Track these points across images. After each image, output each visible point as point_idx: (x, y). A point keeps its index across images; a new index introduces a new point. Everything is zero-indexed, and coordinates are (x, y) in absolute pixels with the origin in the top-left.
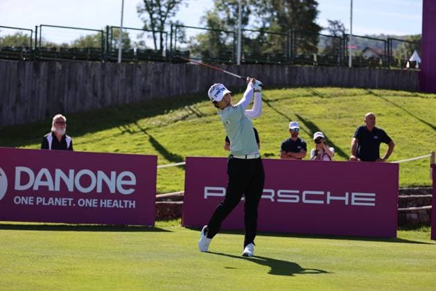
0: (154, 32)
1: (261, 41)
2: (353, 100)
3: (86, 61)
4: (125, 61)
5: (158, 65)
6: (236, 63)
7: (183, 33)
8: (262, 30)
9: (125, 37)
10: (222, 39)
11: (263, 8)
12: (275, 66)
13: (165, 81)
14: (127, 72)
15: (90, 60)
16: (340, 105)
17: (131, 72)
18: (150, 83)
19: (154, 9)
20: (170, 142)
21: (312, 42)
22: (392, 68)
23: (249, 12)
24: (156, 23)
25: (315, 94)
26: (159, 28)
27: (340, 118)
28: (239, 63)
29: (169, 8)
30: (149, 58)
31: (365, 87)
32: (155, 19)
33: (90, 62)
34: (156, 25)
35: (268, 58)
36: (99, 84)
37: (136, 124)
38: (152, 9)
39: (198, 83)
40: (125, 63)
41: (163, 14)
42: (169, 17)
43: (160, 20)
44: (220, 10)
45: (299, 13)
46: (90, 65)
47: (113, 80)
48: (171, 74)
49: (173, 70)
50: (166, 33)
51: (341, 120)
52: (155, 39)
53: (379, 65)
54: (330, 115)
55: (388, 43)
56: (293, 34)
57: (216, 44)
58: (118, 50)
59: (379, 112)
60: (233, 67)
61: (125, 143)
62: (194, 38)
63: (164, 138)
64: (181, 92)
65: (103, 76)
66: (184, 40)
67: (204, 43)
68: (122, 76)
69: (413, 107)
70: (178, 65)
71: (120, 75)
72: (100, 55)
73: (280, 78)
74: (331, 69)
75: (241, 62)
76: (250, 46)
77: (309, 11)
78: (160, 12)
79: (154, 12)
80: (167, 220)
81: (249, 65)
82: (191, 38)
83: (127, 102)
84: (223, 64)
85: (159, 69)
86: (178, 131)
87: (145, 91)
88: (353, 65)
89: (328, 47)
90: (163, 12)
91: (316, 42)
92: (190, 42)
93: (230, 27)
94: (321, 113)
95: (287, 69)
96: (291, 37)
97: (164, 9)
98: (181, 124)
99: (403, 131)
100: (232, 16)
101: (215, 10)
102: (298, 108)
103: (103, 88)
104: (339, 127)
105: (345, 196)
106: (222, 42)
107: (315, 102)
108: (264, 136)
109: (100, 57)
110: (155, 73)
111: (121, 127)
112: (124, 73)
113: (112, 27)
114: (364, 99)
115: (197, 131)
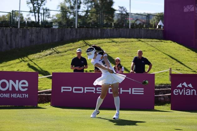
0: (35, 13)
1: (86, 17)
2: (132, 44)
3: (3, 27)
4: (21, 27)
5: (37, 29)
6: (75, 27)
7: (49, 13)
8: (87, 12)
9: (21, 16)
10: (68, 16)
11: (87, 1)
12: (94, 29)
13: (41, 36)
14: (22, 32)
15: (4, 27)
16: (126, 46)
17: (24, 32)
18: (34, 37)
19: (35, 2)
20: (44, 66)
21: (111, 17)
22: (150, 29)
23: (80, 3)
24: (36, 9)
25: (113, 42)
26: (37, 11)
27: (125, 53)
28: (76, 27)
29: (42, 2)
30: (33, 25)
31: (137, 38)
32: (35, 7)
33: (5, 28)
34: (36, 10)
35: (90, 25)
36: (9, 38)
37: (27, 57)
38: (34, 2)
39: (57, 37)
40: (22, 29)
41: (39, 4)
42: (42, 6)
43: (38, 7)
44: (67, 2)
45: (105, 3)
46: (4, 29)
47: (16, 36)
48: (44, 33)
49: (45, 31)
50: (41, 13)
51: (126, 54)
52: (35, 16)
53: (143, 27)
54: (121, 51)
55: (148, 16)
56: (103, 13)
57: (65, 18)
58: (18, 22)
59: (144, 50)
60: (73, 29)
61: (22, 66)
62: (54, 16)
63: (41, 63)
64: (49, 41)
65: (11, 35)
66: (49, 17)
67: (59, 18)
68: (20, 34)
69: (161, 47)
70: (47, 28)
71: (19, 34)
72: (9, 24)
73: (96, 34)
74: (121, 29)
75: (77, 27)
76: (81, 19)
77: (109, 2)
78: (38, 4)
79: (35, 4)
80: (44, 103)
81: (81, 29)
82: (53, 16)
83: (23, 46)
84: (69, 28)
85: (38, 31)
86: (48, 60)
87: (31, 41)
88: (131, 27)
89: (118, 19)
90: (39, 3)
91: (113, 17)
92: (52, 18)
93: (72, 10)
94: (116, 50)
95: (99, 30)
96: (101, 14)
97: (39, 2)
98: (49, 57)
99: (155, 59)
100: (72, 5)
101: (64, 2)
102: (105, 48)
103: (11, 40)
104: (125, 57)
105: (129, 90)
106: (68, 17)
107: (113, 45)
108: (89, 62)
109: (9, 25)
110: (36, 33)
111: (20, 59)
112: (21, 33)
113: (15, 11)
114: (137, 44)
115: (57, 60)
